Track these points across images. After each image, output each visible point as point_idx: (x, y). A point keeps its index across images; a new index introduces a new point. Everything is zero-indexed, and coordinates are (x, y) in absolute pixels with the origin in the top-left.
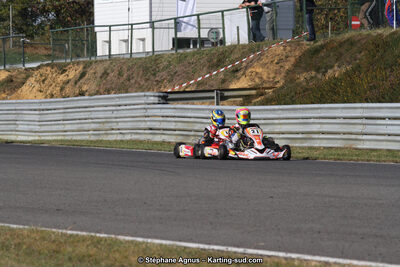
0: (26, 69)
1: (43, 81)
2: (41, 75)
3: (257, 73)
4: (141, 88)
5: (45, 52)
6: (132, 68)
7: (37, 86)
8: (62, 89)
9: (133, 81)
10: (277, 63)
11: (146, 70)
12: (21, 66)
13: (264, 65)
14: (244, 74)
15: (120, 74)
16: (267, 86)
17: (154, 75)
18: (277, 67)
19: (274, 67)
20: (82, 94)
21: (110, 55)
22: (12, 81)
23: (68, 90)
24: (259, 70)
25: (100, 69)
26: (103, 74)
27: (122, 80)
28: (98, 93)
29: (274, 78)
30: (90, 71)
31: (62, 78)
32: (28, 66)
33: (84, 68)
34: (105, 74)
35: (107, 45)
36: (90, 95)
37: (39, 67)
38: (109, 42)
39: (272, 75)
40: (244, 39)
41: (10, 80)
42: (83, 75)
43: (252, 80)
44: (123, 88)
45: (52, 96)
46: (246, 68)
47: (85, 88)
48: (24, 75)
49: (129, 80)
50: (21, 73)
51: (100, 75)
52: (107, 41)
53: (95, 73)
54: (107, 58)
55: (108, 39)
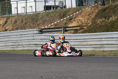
3: (80, 20)
4: (31, 28)
6: (27, 19)
9: (27, 24)
10: (88, 15)
11: (33, 19)
13: (83, 16)
14: (74, 20)
15: (22, 21)
16: (84, 25)
17: (36, 21)
18: (88, 17)
19: (87, 17)
20: (6, 30)
21: (17, 14)
24: (81, 18)
25: (13, 20)
26: (15, 22)
27: (23, 24)
28: (13, 30)
29: (87, 22)
30: (9, 21)
33: (7, 19)
34: (16, 21)
35: (16, 9)
36: (10, 31)
38: (17, 8)
39: (86, 20)
40: (74, 5)
42: (6, 22)
43: (78, 23)
44: (23, 28)
46: (75, 18)
47: (7, 28)
51: (13, 22)
52: (16, 8)
53: (11, 21)
54: (16, 15)
55: (16, 7)
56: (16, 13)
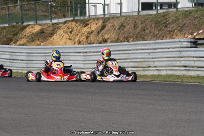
0: (53, 24)
1: (71, 32)
2: (68, 28)
4: (156, 37)
5: (42, 14)
6: (144, 22)
7: (66, 36)
8: (87, 37)
9: (148, 31)
11: (157, 23)
12: (49, 22)
15: (135, 26)
17: (166, 26)
20: (105, 41)
21: (121, 13)
22: (43, 32)
23: (92, 38)
25: (117, 24)
26: (121, 26)
27: (138, 30)
30: (109, 25)
31: (86, 30)
32: (54, 21)
33: (104, 22)
34: (122, 26)
35: (119, 6)
36: (111, 42)
37: (65, 23)
41: (42, 32)
42: (103, 27)
44: (140, 37)
45: (80, 43)
47: (106, 37)
48: (51, 28)
49: (144, 30)
50: (49, 27)
51: (118, 27)
52: (118, 4)
53: (113, 26)
54: (119, 15)
55: (120, 2)
56: (119, 12)
